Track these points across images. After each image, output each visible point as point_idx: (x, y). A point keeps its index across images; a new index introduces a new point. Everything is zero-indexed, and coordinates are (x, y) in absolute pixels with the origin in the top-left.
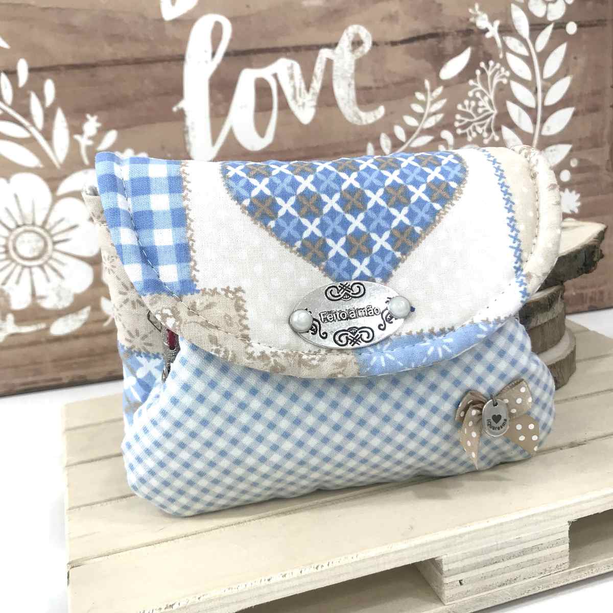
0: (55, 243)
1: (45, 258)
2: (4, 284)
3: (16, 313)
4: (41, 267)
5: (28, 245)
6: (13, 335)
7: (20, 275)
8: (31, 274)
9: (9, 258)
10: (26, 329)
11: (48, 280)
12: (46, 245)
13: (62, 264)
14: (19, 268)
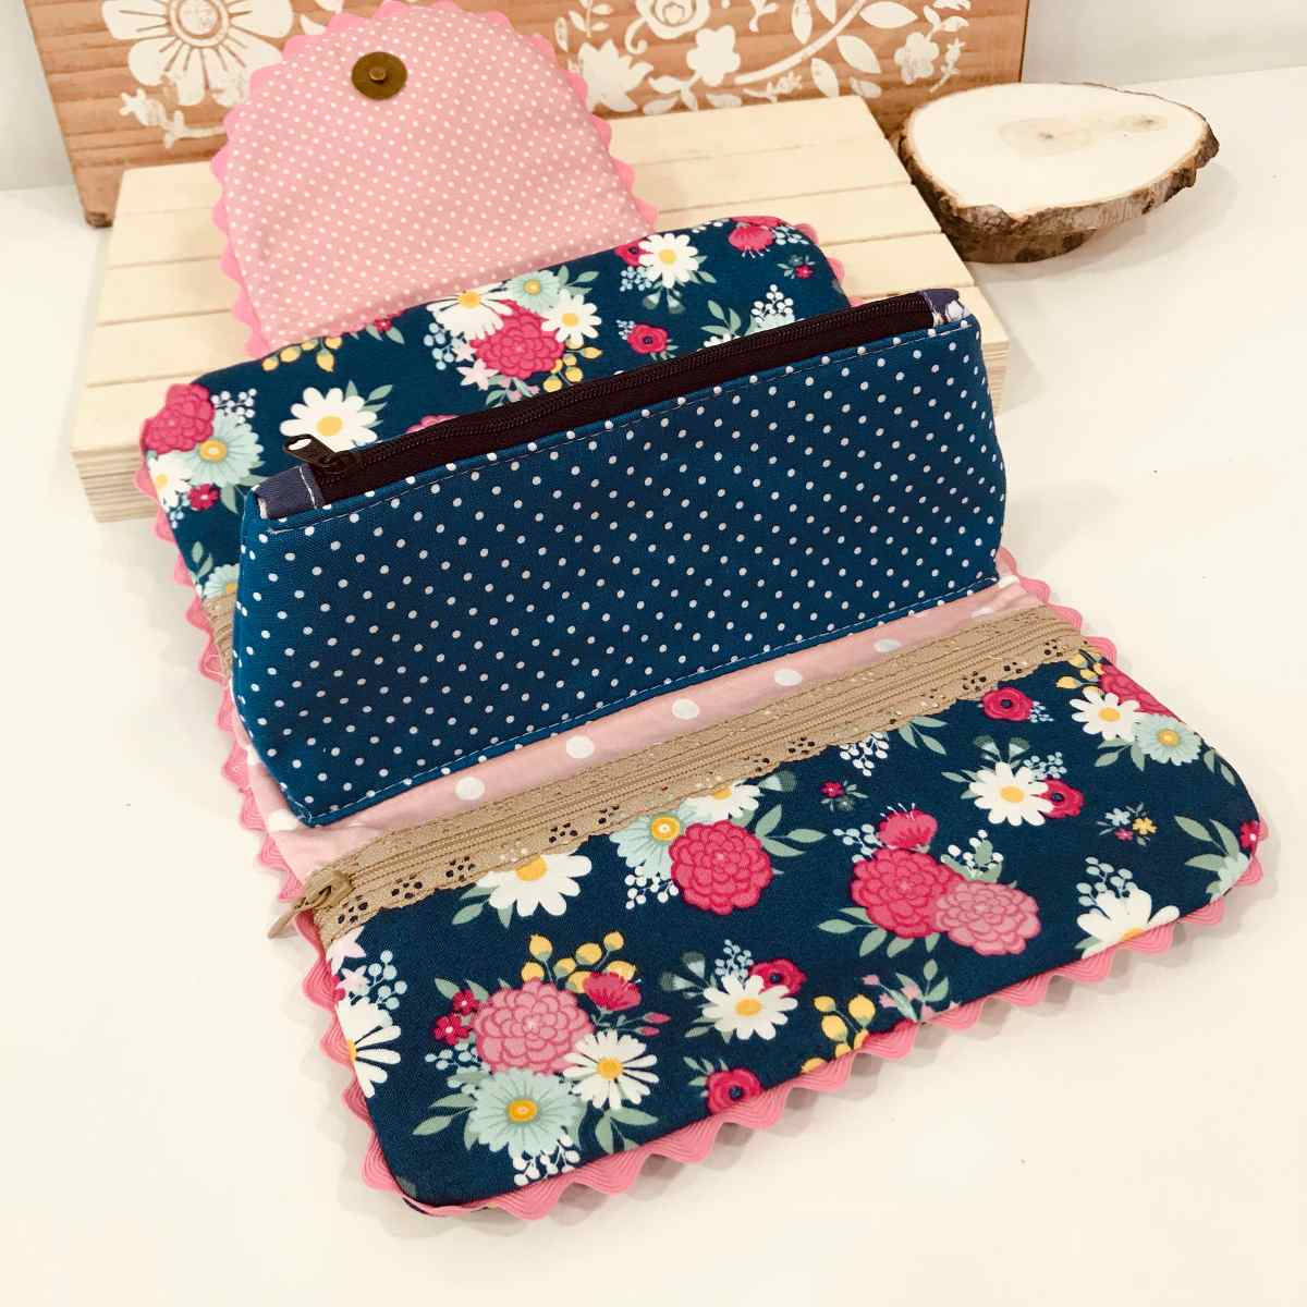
0: (231, 16)
1: (220, 36)
2: (167, 69)
3: (183, 109)
4: (215, 48)
5: (195, 17)
6: (182, 139)
7: (188, 57)
8: (202, 57)
9: (171, 33)
10: (199, 133)
11: (225, 68)
12: (220, 18)
13: (244, 47)
14: (187, 47)
